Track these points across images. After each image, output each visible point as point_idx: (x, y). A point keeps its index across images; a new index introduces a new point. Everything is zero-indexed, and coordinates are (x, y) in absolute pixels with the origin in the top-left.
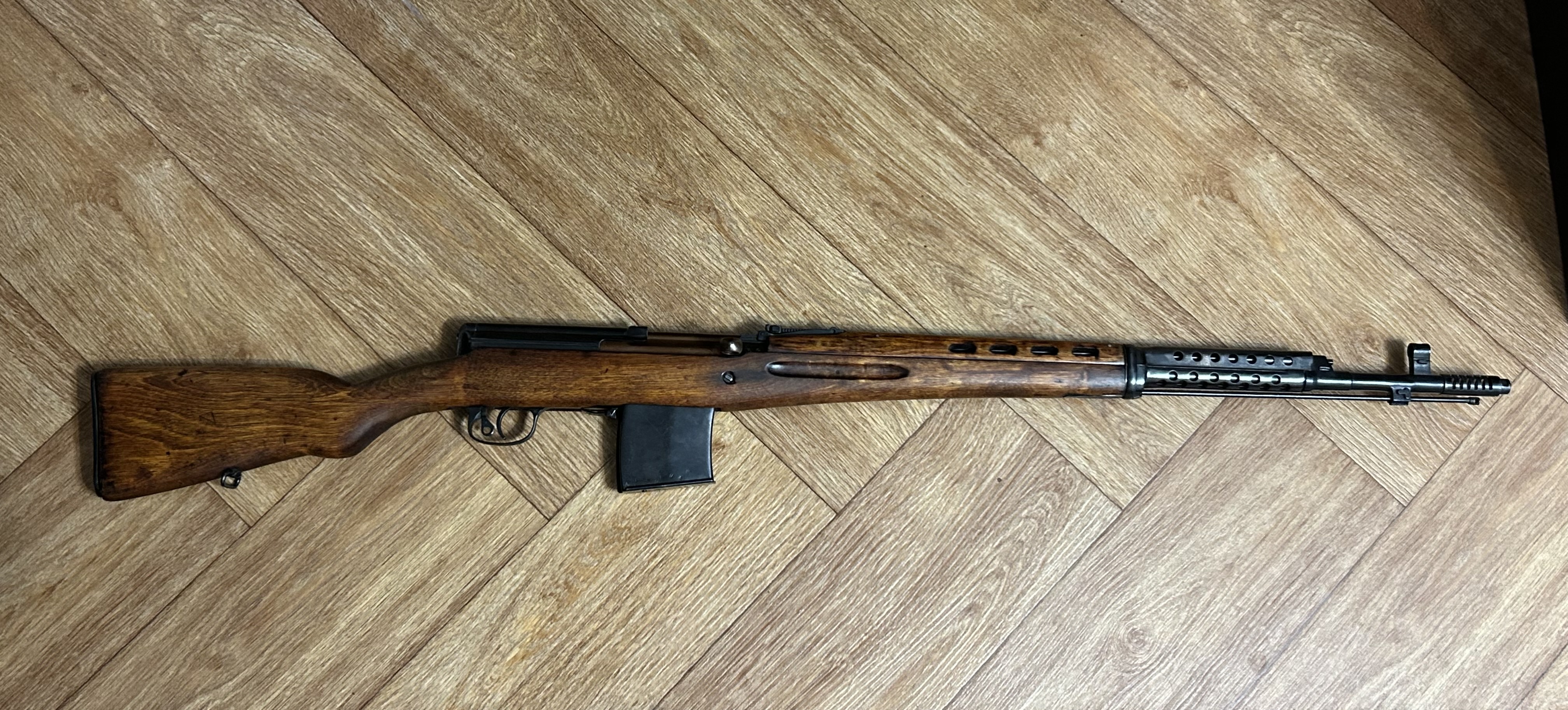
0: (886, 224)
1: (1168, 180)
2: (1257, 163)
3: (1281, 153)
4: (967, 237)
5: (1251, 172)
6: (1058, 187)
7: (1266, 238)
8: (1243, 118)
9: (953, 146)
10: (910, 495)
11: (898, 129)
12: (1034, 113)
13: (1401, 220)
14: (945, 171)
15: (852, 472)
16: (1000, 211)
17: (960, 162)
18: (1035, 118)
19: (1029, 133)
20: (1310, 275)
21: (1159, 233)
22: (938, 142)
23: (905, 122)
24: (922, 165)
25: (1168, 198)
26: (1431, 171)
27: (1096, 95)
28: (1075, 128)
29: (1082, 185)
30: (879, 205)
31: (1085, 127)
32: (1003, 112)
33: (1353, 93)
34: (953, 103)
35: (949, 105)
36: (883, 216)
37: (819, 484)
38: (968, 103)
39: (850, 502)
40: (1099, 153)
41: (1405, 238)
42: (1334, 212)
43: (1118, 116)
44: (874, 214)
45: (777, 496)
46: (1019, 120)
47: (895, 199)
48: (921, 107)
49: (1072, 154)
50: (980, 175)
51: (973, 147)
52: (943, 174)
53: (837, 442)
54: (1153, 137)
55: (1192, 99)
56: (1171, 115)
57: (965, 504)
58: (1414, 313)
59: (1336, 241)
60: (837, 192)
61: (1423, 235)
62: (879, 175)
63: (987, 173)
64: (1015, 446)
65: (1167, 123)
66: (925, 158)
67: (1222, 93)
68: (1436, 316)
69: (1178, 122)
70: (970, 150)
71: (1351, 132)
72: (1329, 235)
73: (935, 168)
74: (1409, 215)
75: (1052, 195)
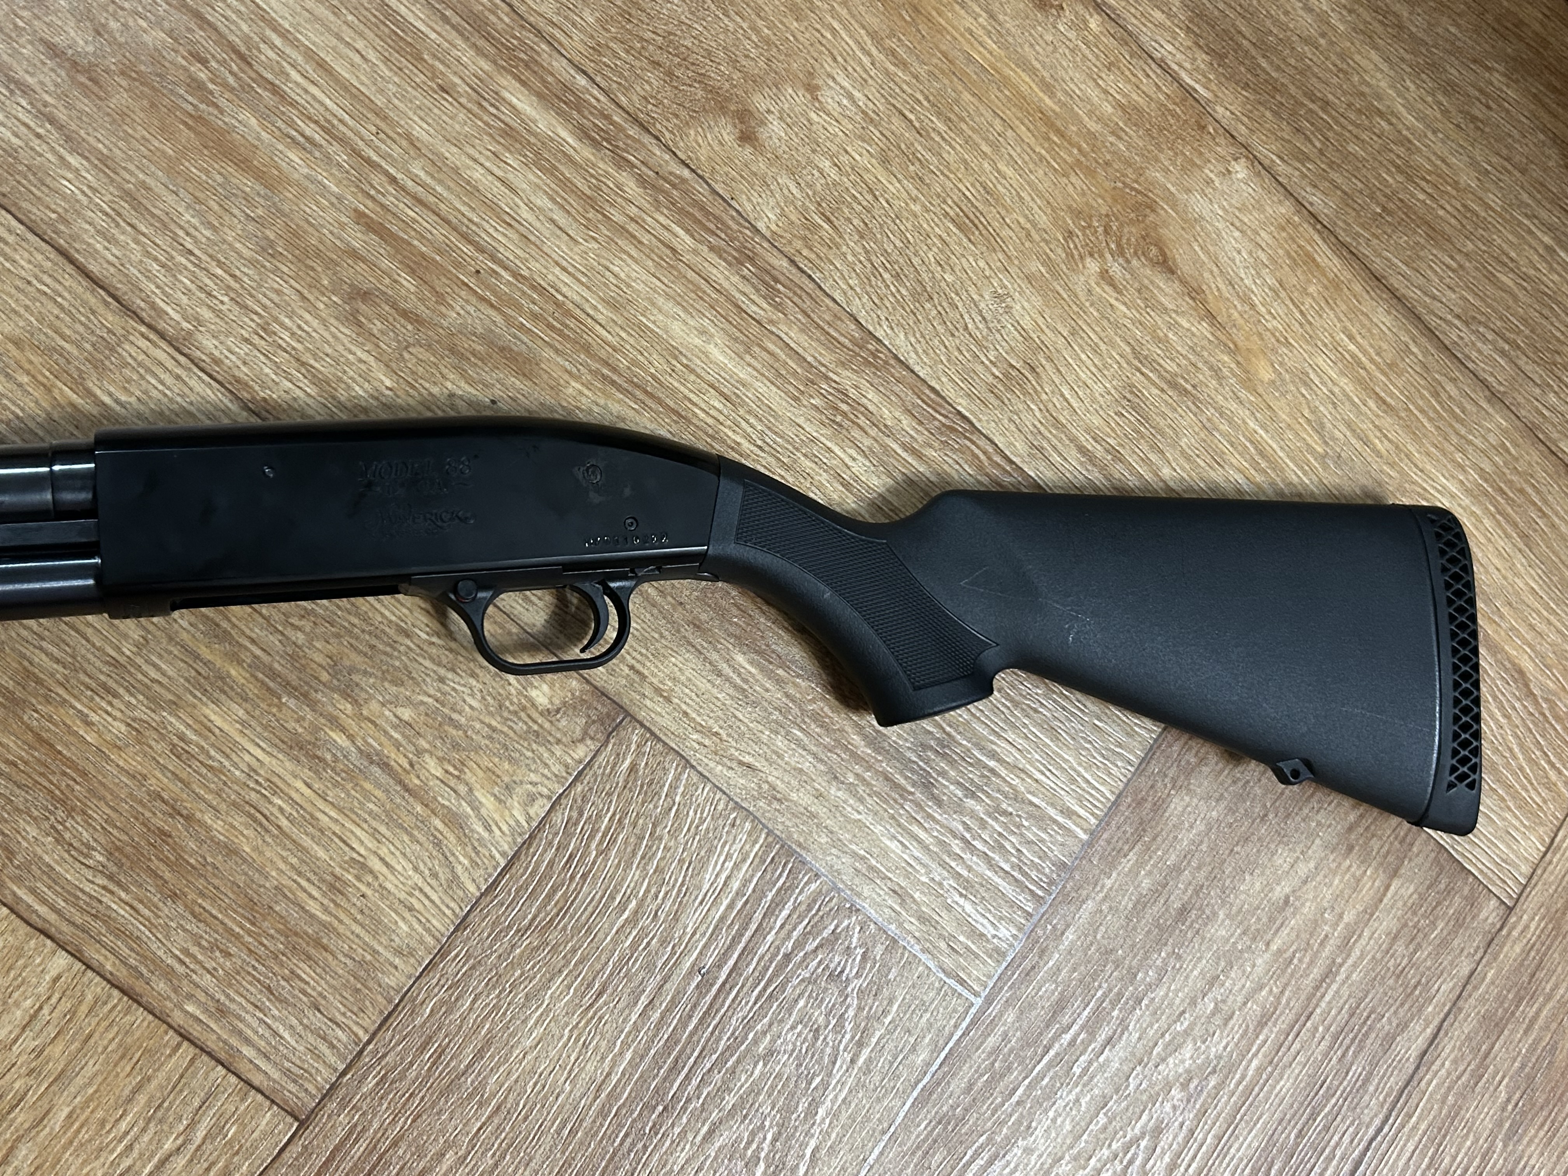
0: (388, 345)
1: (1034, 225)
2: (1209, 182)
3: (1254, 160)
4: (595, 373)
5: (1198, 204)
6: (798, 244)
7: (1234, 351)
8: (1176, 79)
9: (546, 141)
10: (488, 1043)
11: (403, 98)
12: (734, 62)
13: (1478, 303)
14: (531, 208)
15: (335, 1005)
16: (669, 306)
17: (565, 184)
18: (736, 75)
19: (723, 110)
20: (1319, 429)
21: (1022, 347)
22: (508, 132)
23: (420, 78)
24: (472, 190)
25: (1035, 266)
26: (1525, 197)
27: (873, 21)
28: (829, 98)
29: (851, 240)
30: (366, 296)
31: (851, 97)
32: (663, 58)
33: (1380, 29)
34: (539, 33)
35: (530, 38)
36: (377, 327)
37: (248, 1051)
38: (576, 35)
39: (333, 1087)
40: (885, 161)
41: (1485, 340)
42: (1357, 288)
43: (922, 71)
44: (353, 319)
45: (130, 1100)
46: (702, 79)
47: (407, 282)
48: (459, 42)
49: (826, 164)
50: (618, 217)
51: (595, 144)
52: (525, 213)
53: (288, 932)
54: (997, 123)
55: (1072, 35)
56: (1032, 71)
57: (626, 1045)
58: (1508, 499)
59: (1365, 352)
60: (252, 263)
61: (1519, 332)
62: (359, 217)
63: (633, 211)
64: (736, 885)
65: (1024, 88)
66: (477, 174)
67: (1133, 23)
68: (1546, 502)
69: (1048, 89)
70: (587, 152)
71: (1381, 114)
72: (1351, 338)
73: (505, 201)
74: (1490, 289)
75: (785, 263)
